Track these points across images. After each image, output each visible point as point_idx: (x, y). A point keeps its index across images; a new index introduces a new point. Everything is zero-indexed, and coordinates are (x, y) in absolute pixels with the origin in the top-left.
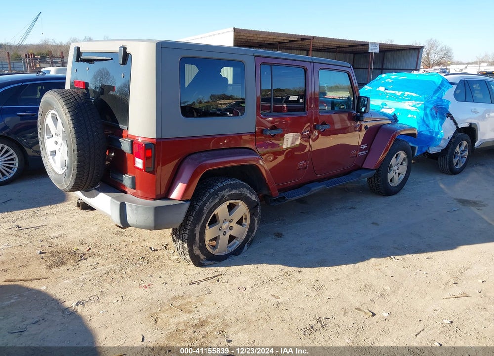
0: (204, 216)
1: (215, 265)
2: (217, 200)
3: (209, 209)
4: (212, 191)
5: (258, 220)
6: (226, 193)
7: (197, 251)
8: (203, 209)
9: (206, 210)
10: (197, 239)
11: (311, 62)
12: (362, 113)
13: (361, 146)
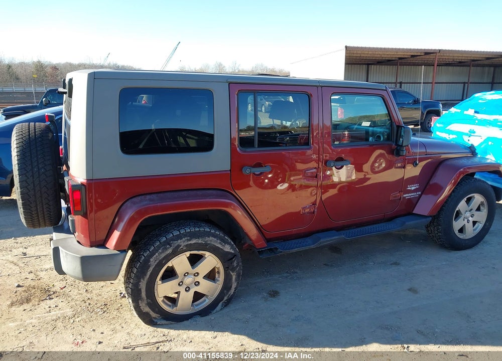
0: (151, 269)
1: (170, 326)
2: (170, 251)
3: (157, 261)
4: (164, 239)
5: (238, 276)
6: (183, 243)
7: (147, 309)
8: (149, 261)
9: (153, 262)
10: (144, 294)
11: (317, 86)
12: (400, 146)
13: (409, 186)
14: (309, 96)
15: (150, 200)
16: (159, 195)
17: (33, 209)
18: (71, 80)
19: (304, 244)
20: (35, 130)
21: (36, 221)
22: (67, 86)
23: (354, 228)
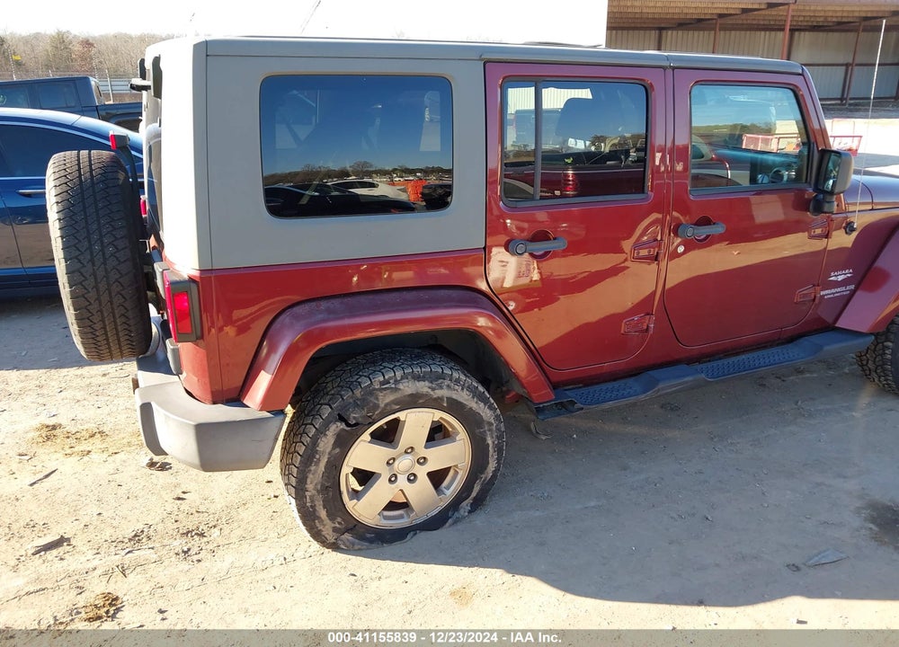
11: (664, 68)
12: (827, 192)
13: (832, 274)
14: (648, 90)
15: (329, 311)
16: (346, 300)
17: (98, 326)
18: (157, 61)
19: (626, 393)
20: (91, 165)
21: (103, 348)
22: (150, 74)
23: (720, 359)
